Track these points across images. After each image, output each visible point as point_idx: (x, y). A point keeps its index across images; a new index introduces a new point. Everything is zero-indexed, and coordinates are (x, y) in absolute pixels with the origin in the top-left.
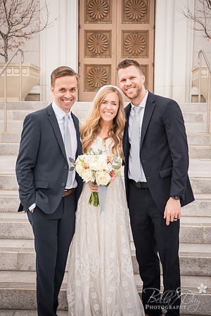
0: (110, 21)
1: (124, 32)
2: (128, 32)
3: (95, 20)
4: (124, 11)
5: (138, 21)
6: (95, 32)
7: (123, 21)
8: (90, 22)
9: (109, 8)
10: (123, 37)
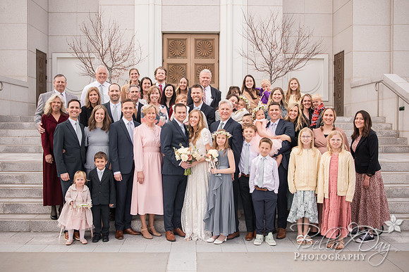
0: (185, 57)
1: (196, 64)
2: (199, 64)
3: (175, 56)
4: (196, 50)
5: (206, 57)
6: (176, 65)
7: (196, 57)
8: (171, 57)
9: (185, 47)
10: (196, 68)
